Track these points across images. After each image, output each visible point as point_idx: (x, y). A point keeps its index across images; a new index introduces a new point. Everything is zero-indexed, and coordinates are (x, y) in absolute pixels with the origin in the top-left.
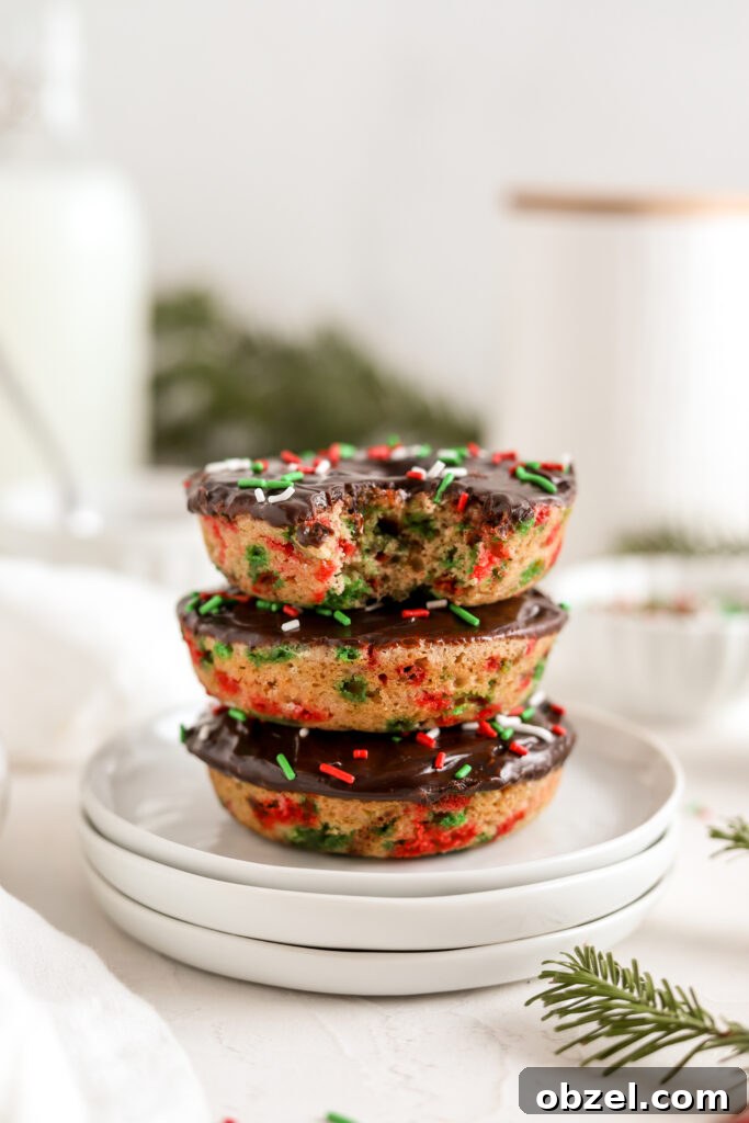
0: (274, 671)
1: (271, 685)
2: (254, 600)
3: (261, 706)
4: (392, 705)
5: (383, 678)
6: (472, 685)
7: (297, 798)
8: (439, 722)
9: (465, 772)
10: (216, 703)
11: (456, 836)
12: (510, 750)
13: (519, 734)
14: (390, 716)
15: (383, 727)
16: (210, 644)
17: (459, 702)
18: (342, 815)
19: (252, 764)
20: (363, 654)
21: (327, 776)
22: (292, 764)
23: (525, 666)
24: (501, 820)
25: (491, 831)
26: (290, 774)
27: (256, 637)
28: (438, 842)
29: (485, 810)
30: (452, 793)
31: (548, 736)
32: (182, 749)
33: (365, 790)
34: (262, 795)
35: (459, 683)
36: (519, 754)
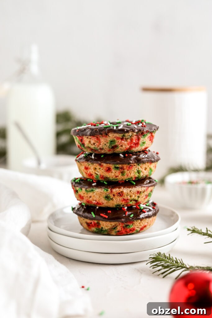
0: (91, 194)
1: (90, 197)
2: (87, 179)
3: (88, 202)
4: (116, 201)
5: (114, 195)
6: (133, 197)
7: (96, 222)
8: (127, 205)
9: (132, 216)
10: (79, 202)
11: (131, 230)
12: (142, 211)
13: (144, 208)
14: (115, 204)
15: (114, 206)
16: (78, 188)
17: (131, 201)
18: (106, 225)
19: (86, 214)
20: (109, 190)
21: (102, 216)
22: (95, 214)
23: (146, 193)
24: (141, 227)
25: (139, 229)
26: (94, 216)
27: (87, 187)
28: (127, 231)
29: (137, 225)
30: (129, 221)
31: (151, 208)
32: (72, 212)
33: (110, 219)
34: (89, 221)
35: (131, 196)
36: (144, 212)
